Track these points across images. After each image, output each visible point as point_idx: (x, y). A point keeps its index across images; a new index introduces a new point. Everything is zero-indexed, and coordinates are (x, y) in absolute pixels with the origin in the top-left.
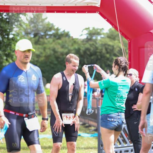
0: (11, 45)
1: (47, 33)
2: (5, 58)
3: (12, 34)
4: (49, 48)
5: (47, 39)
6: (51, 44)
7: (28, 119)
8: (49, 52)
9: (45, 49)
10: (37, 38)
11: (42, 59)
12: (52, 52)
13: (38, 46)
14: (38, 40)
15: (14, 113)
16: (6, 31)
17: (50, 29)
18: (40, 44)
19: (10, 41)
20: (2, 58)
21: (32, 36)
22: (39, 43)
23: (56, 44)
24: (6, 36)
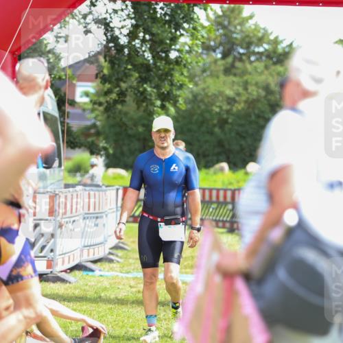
0: (172, 75)
1: (252, 48)
2: (158, 103)
3: (175, 50)
4: (256, 84)
5: (251, 62)
6: (261, 73)
7: (166, 224)
8: (254, 92)
9: (246, 85)
10: (230, 60)
11: (240, 107)
12: (263, 93)
13: (232, 78)
14: (233, 66)
15: (147, 216)
16: (162, 42)
17: (260, 41)
18: (235, 75)
19: (171, 66)
20: (153, 104)
21: (219, 56)
22: (234, 71)
23: (271, 75)
24: (164, 55)
